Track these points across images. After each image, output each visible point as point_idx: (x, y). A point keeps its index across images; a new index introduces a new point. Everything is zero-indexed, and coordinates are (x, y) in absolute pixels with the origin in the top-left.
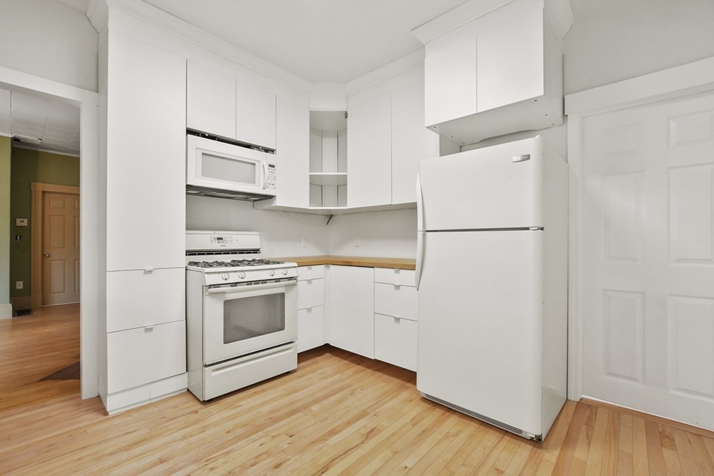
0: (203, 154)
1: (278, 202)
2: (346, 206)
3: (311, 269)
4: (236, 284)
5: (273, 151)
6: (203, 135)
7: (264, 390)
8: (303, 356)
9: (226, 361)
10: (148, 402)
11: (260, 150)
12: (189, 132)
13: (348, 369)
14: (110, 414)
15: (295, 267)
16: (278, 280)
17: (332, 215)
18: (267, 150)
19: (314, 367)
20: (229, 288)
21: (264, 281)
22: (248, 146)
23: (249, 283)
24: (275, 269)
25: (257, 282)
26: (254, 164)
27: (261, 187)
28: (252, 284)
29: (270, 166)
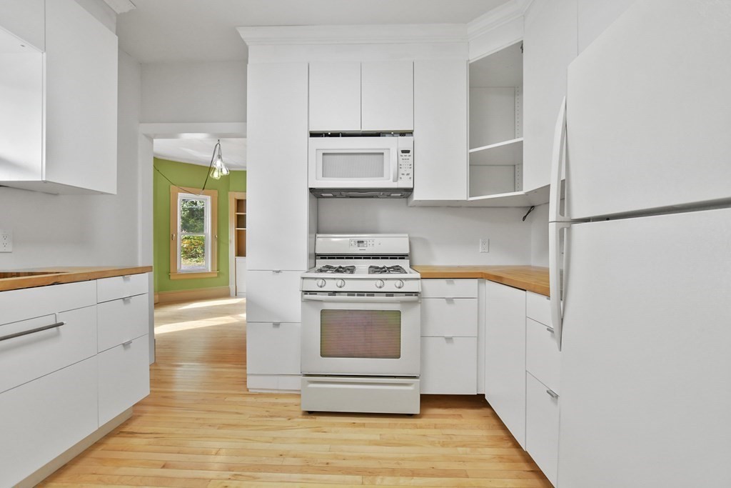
0: (324, 154)
1: (417, 196)
2: (522, 190)
3: (453, 283)
4: (334, 293)
5: (411, 133)
6: (326, 135)
7: (364, 425)
8: (428, 401)
9: (326, 376)
10: (277, 392)
11: (393, 136)
12: (313, 135)
13: (492, 446)
14: (250, 390)
15: (418, 279)
16: (390, 294)
17: (533, 207)
18: (403, 134)
19: (449, 421)
20: (326, 297)
21: (371, 293)
22: (378, 134)
23: (351, 293)
24: (386, 279)
25: (361, 293)
26: (383, 154)
27: (391, 180)
28: (354, 295)
29: (403, 152)
